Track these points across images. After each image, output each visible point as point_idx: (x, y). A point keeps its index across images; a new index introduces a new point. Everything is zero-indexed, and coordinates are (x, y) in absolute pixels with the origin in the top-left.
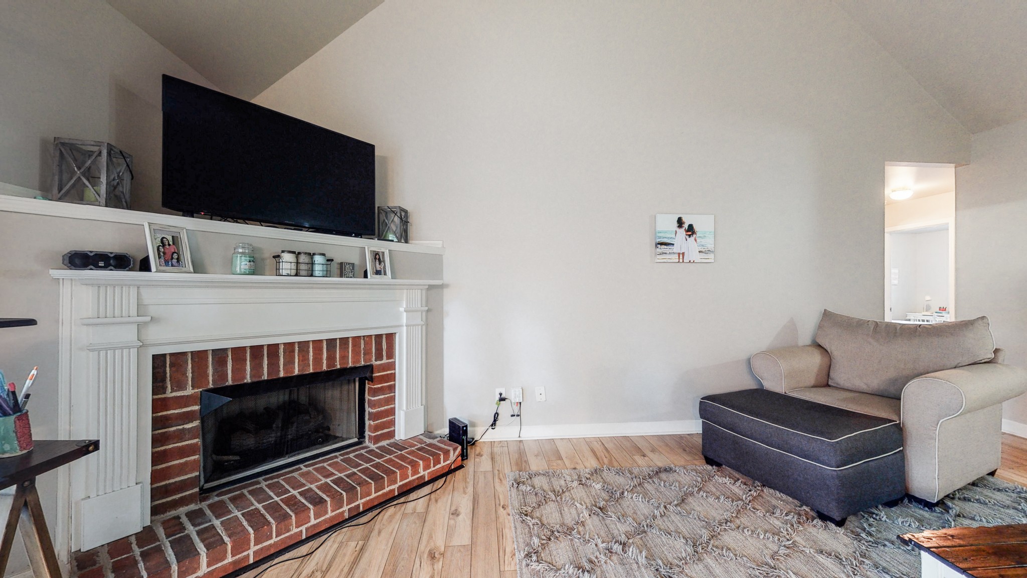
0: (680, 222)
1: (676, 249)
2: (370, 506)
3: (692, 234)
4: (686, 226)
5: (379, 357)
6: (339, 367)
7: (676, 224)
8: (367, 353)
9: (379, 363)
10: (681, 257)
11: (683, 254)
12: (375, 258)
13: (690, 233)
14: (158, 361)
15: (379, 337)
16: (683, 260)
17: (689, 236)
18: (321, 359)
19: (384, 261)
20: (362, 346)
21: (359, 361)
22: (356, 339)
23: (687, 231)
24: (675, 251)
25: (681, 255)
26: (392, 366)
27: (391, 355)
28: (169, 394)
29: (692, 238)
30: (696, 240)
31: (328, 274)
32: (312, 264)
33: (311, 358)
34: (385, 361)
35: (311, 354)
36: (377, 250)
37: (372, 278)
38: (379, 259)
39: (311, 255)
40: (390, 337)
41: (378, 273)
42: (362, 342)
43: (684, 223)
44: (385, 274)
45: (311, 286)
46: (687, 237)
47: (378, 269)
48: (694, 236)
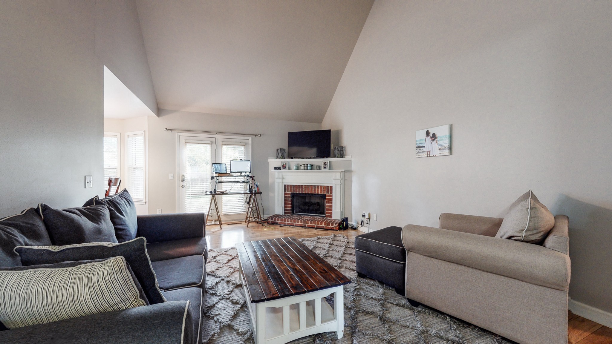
0: (428, 133)
1: (426, 149)
2: (309, 226)
3: (435, 139)
4: (431, 135)
5: (328, 192)
6: (316, 193)
7: (425, 135)
8: (324, 191)
9: (327, 194)
10: (428, 154)
11: (430, 151)
12: (325, 164)
13: (433, 139)
14: (285, 185)
15: (328, 187)
16: (430, 155)
17: (433, 140)
18: (312, 190)
19: (327, 165)
20: (323, 189)
21: (322, 193)
22: (321, 186)
23: (431, 138)
24: (425, 150)
25: (428, 153)
26: (331, 196)
27: (331, 193)
28: (287, 192)
29: (435, 142)
30: (437, 142)
31: (312, 169)
32: (307, 167)
33: (310, 190)
34: (329, 194)
35: (310, 189)
36: (325, 161)
37: (323, 170)
38: (326, 164)
39: (308, 164)
40: (331, 187)
41: (325, 168)
42: (323, 187)
43: (430, 133)
44: (327, 168)
45: (308, 172)
46: (432, 141)
47: (325, 167)
48: (436, 140)
